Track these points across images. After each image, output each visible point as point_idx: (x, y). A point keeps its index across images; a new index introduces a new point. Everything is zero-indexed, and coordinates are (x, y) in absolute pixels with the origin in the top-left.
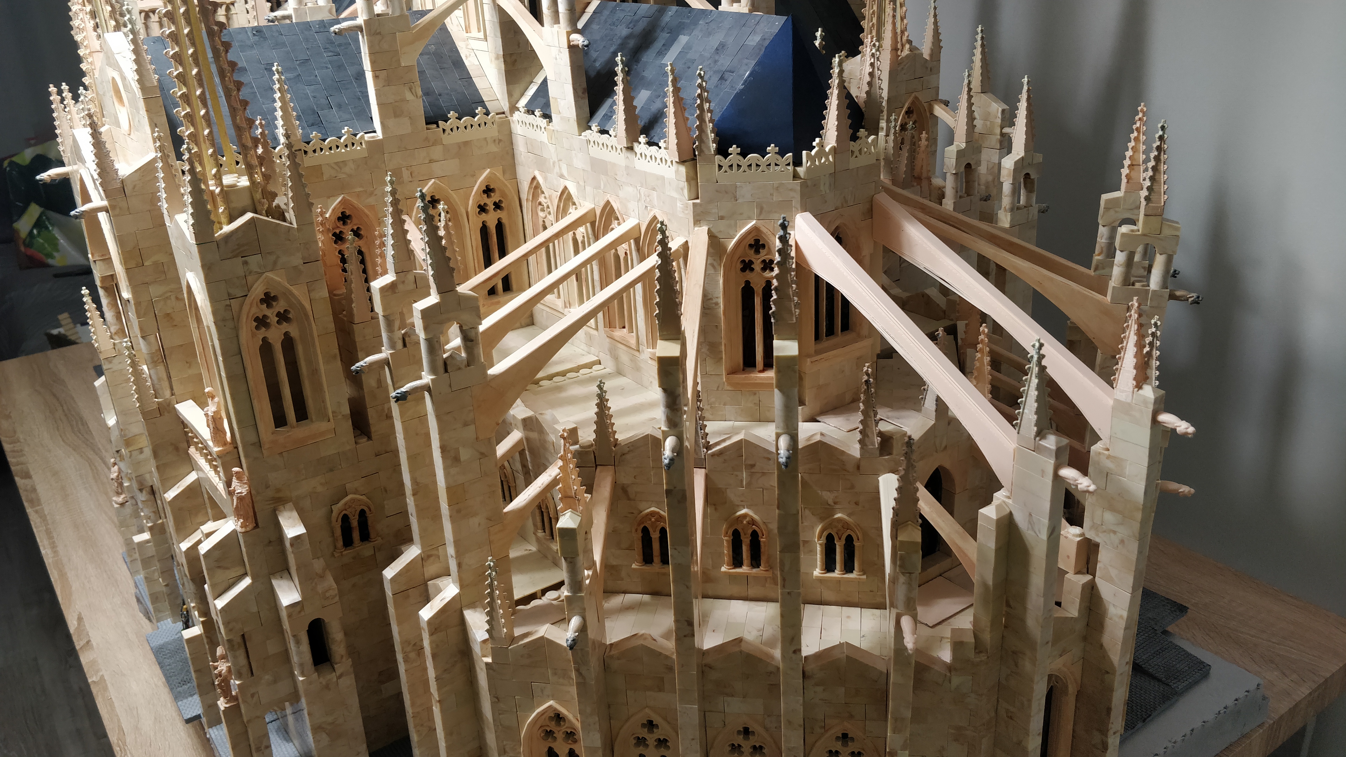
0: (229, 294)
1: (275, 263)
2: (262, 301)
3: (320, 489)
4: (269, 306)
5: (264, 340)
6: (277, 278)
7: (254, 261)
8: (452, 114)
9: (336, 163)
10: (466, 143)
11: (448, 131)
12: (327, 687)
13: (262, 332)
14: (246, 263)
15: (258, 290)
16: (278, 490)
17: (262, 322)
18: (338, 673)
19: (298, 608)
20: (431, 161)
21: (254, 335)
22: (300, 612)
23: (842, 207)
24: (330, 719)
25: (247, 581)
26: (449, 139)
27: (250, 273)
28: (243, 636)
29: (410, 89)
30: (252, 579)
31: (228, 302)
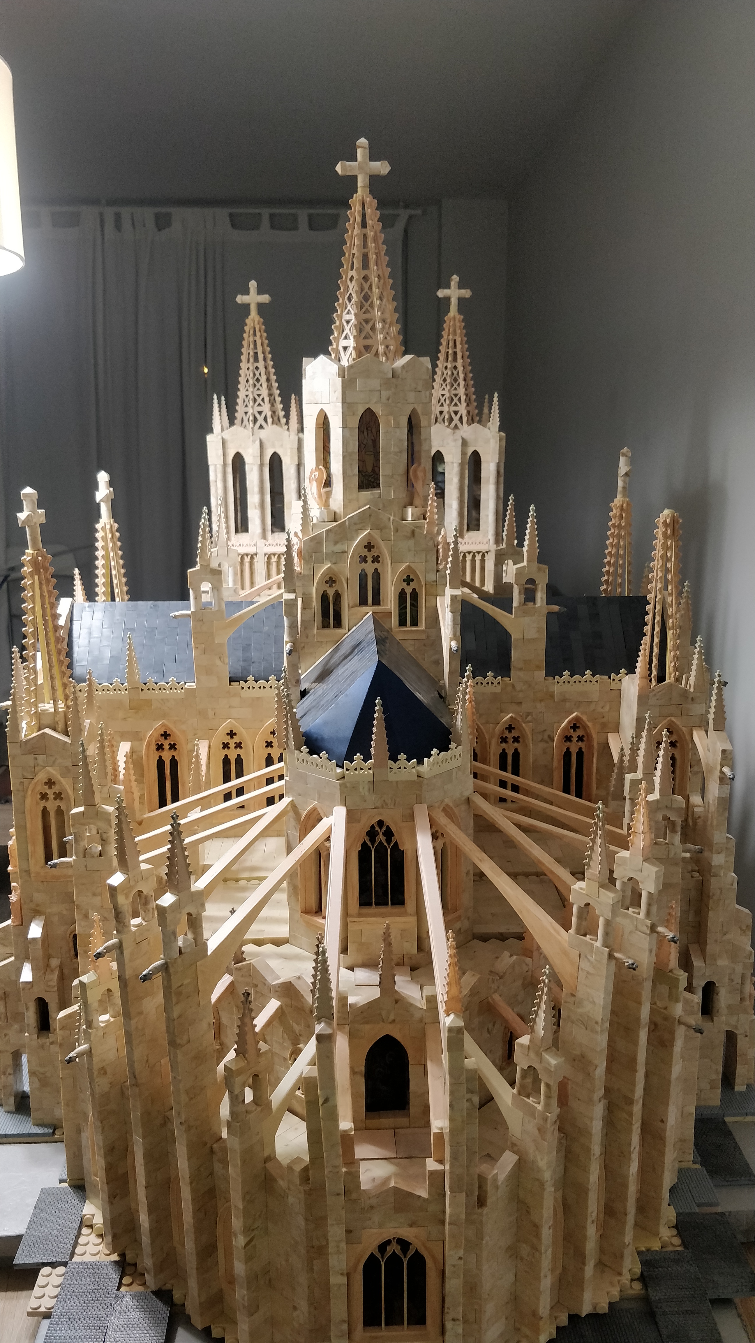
0: (23, 776)
1: (54, 762)
2: (46, 783)
3: (65, 912)
4: (50, 788)
5: (45, 807)
6: (53, 772)
7: (41, 758)
8: (250, 678)
9: (162, 700)
10: (258, 698)
11: (246, 688)
12: (42, 1047)
13: (43, 803)
14: (36, 759)
15: (42, 776)
16: (38, 905)
17: (44, 796)
18: (51, 1041)
19: (29, 986)
20: (230, 707)
21: (37, 803)
22: (30, 989)
23: (383, 807)
24: (42, 1070)
25: (12, 959)
26: (247, 694)
27: (38, 765)
28: (4, 993)
29: (220, 658)
30: (15, 958)
31: (22, 780)
